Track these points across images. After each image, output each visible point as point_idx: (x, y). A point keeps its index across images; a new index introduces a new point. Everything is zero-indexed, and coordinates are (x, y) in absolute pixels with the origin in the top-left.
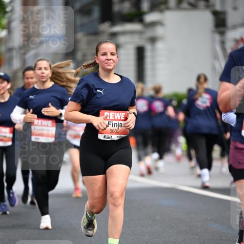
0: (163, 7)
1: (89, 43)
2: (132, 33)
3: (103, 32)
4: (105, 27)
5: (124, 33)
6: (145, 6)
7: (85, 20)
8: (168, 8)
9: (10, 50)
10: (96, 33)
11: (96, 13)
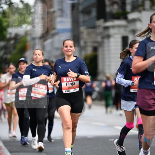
0: (141, 8)
1: (89, 34)
2: (119, 26)
3: (99, 26)
4: (101, 23)
5: (113, 27)
6: (128, 8)
7: (86, 18)
8: (144, 10)
9: (34, 39)
10: (94, 27)
11: (94, 13)
